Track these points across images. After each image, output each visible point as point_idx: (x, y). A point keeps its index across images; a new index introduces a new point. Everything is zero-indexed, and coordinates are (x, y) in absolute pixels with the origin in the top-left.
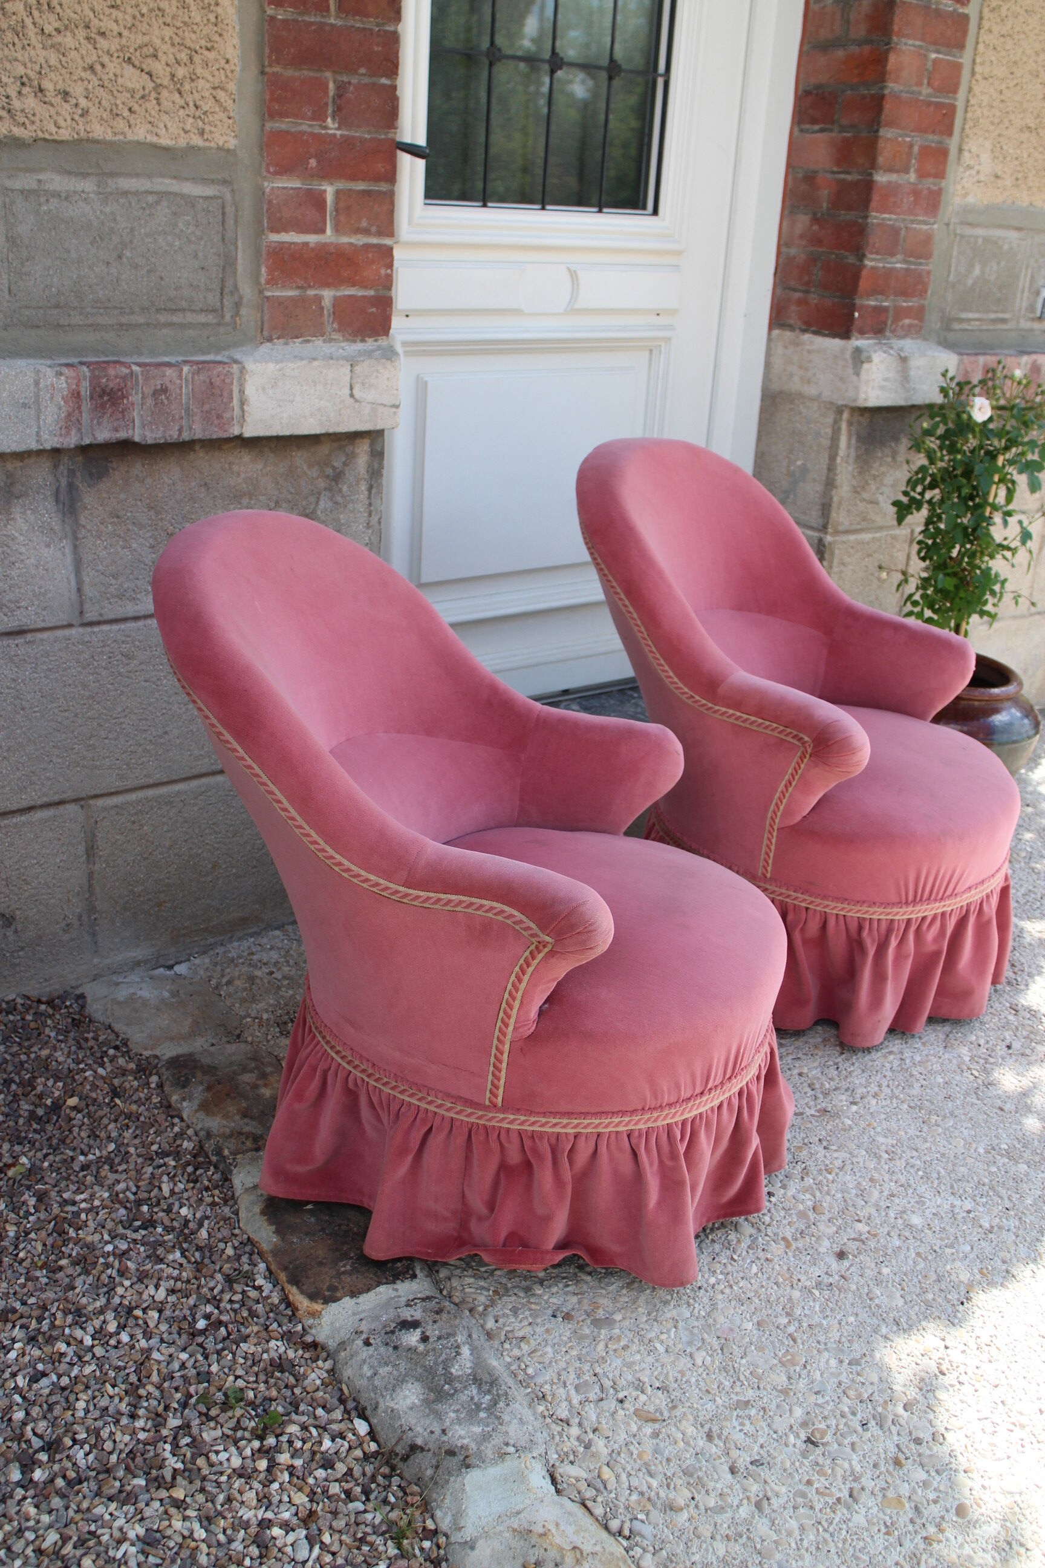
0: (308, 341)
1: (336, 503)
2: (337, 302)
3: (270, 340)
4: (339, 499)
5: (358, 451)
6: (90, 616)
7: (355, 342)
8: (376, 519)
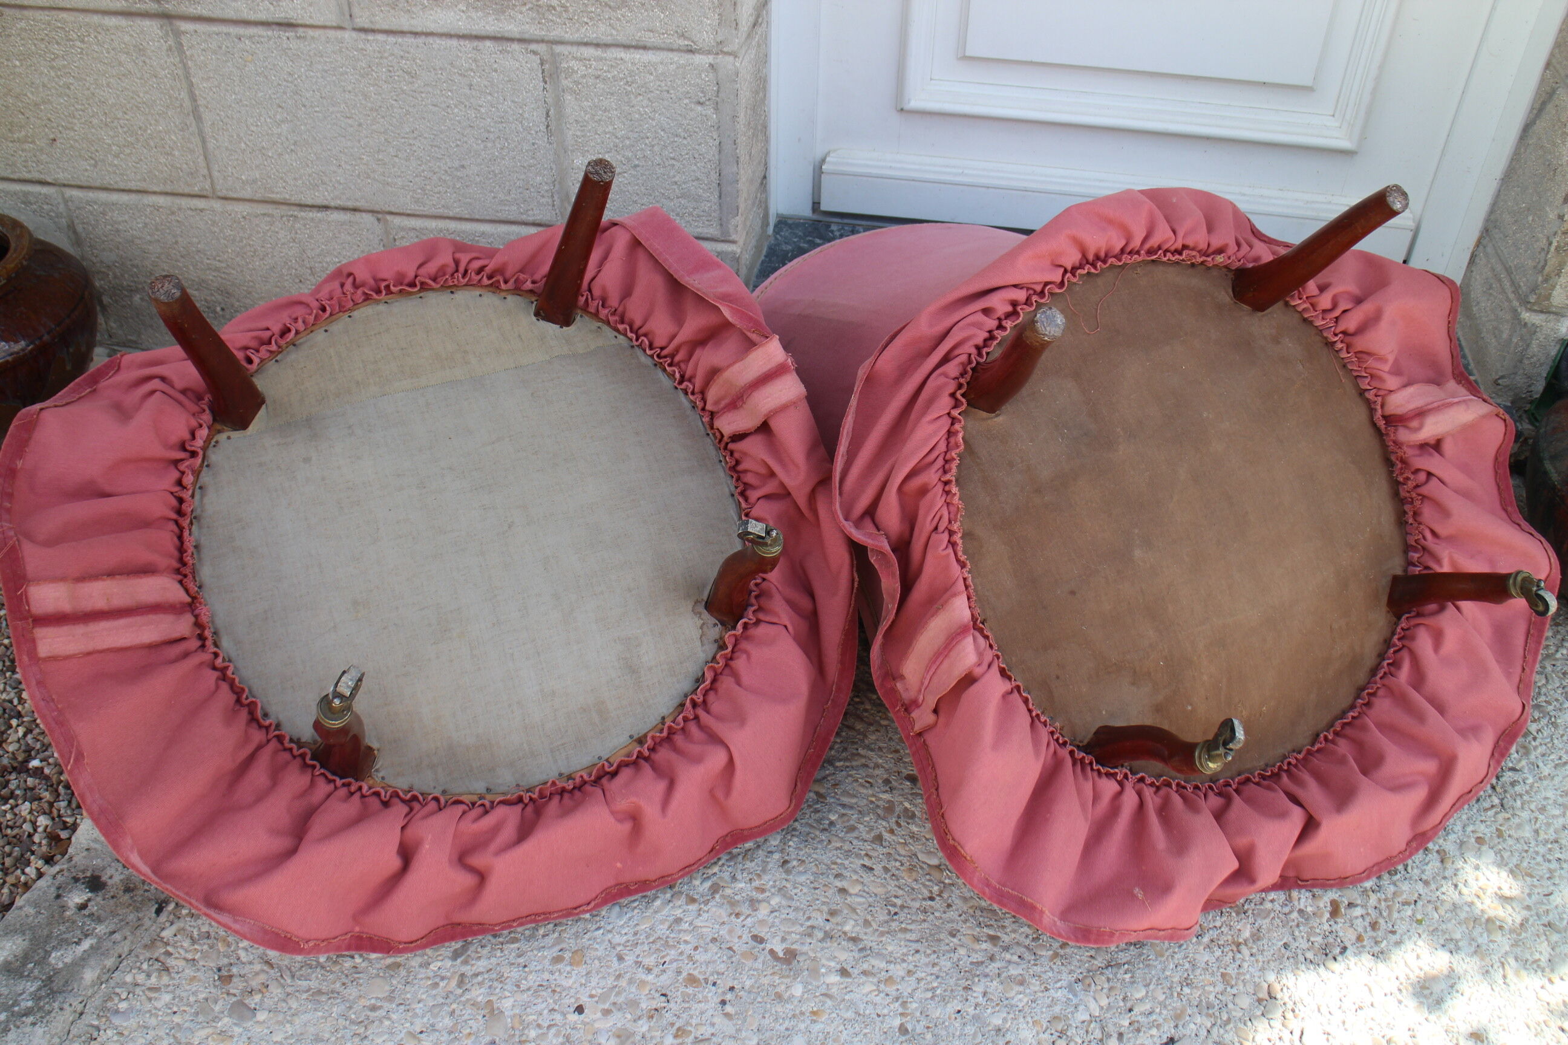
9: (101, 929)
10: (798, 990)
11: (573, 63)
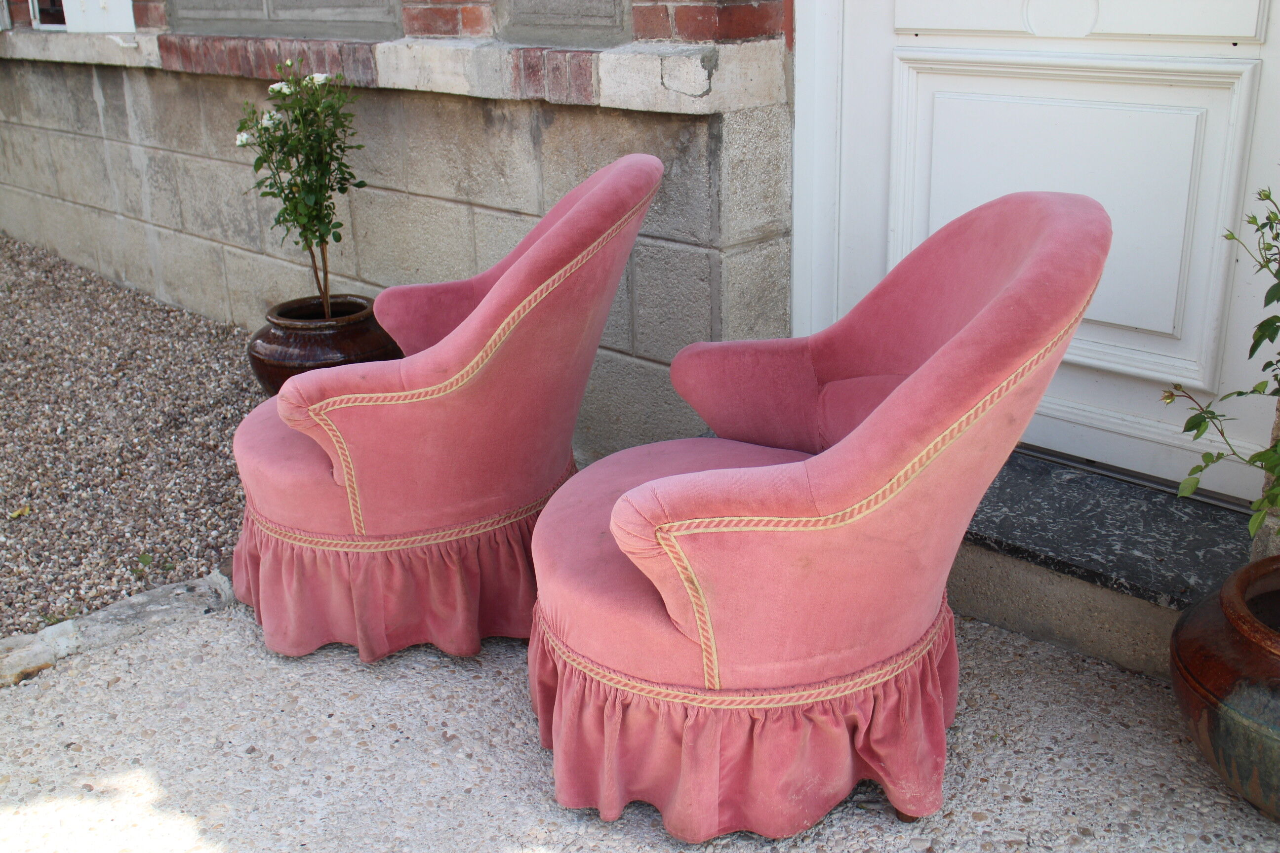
0: (660, 41)
1: (684, 171)
2: (678, 11)
3: (637, 39)
4: (687, 168)
5: (698, 132)
7: (691, 43)
8: (715, 191)
9: (176, 604)
10: (437, 752)
11: (640, 248)
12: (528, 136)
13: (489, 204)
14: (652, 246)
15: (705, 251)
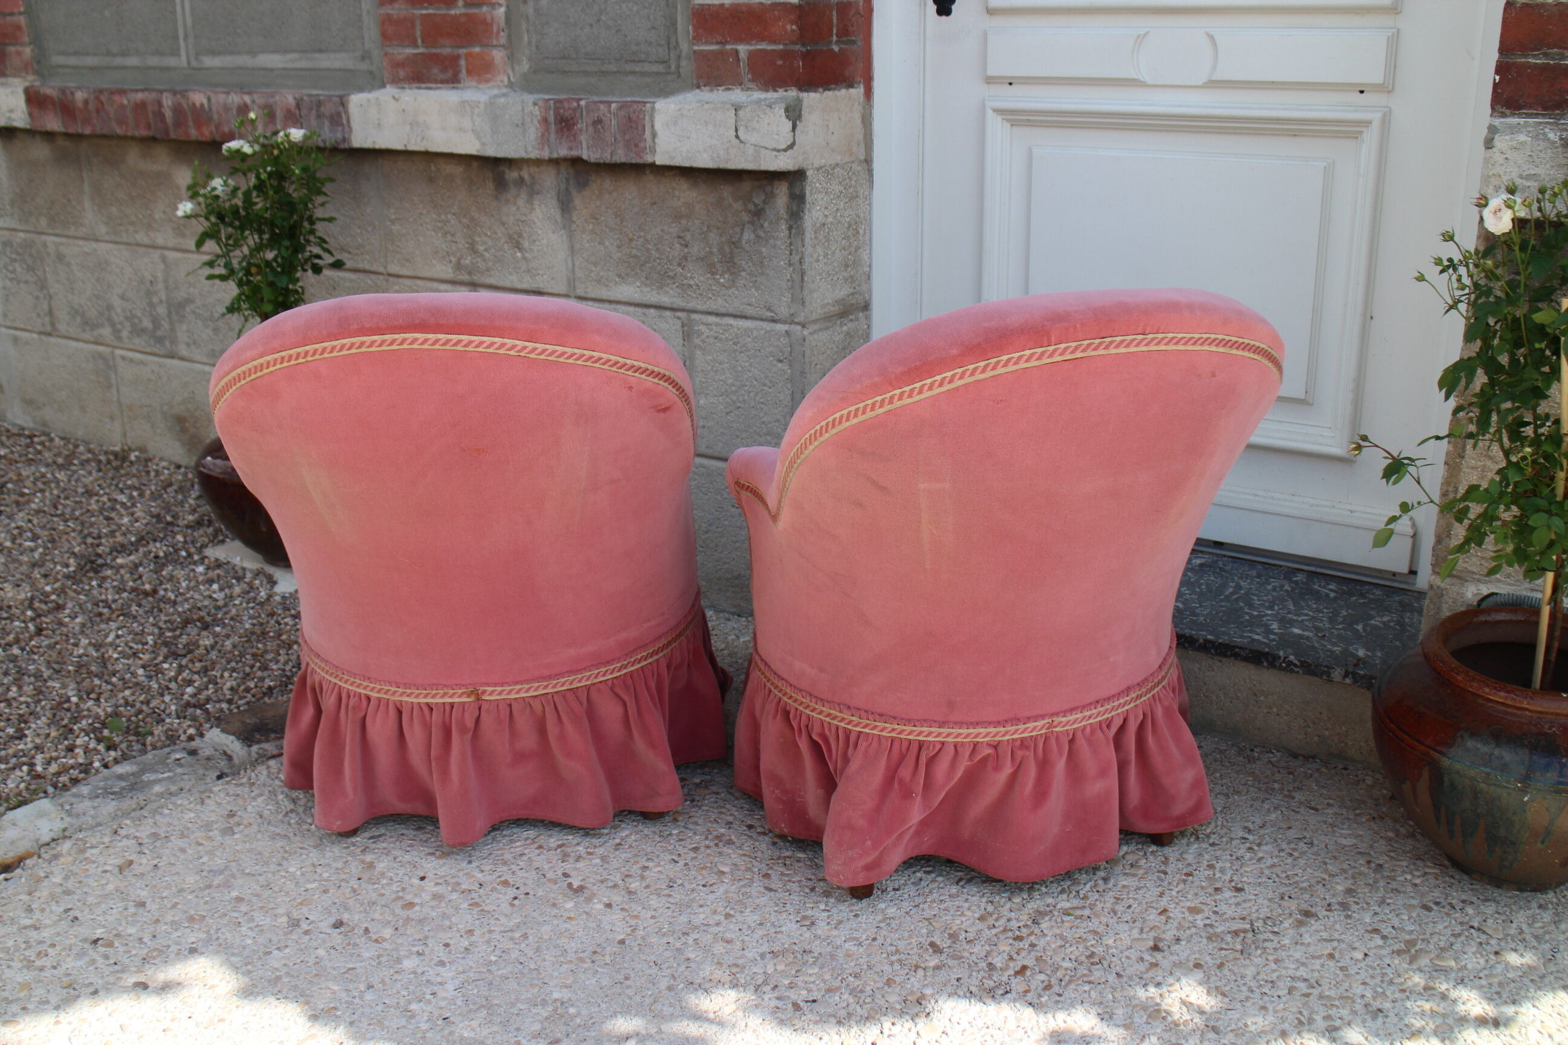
0: (729, 89)
1: (758, 237)
2: (751, 55)
3: (698, 87)
4: (762, 234)
5: (776, 191)
6: (580, 292)
7: (767, 91)
8: (797, 258)
9: (179, 770)
11: (702, 328)
12: (554, 202)
13: (501, 284)
14: (717, 325)
15: (786, 327)
